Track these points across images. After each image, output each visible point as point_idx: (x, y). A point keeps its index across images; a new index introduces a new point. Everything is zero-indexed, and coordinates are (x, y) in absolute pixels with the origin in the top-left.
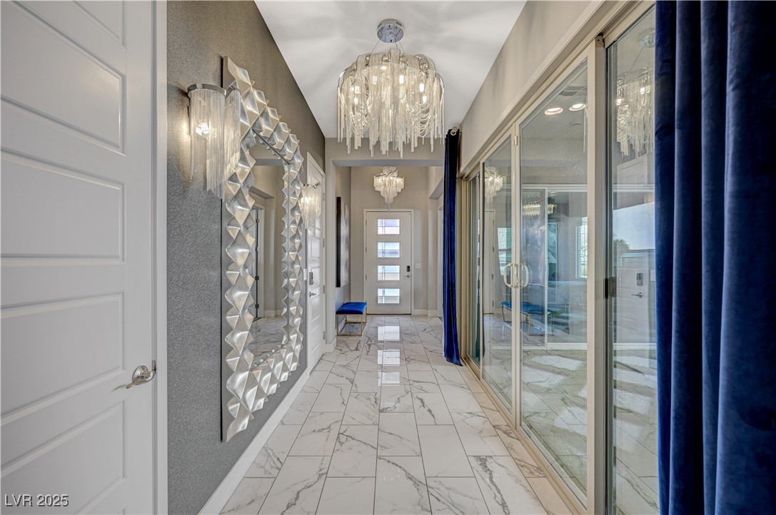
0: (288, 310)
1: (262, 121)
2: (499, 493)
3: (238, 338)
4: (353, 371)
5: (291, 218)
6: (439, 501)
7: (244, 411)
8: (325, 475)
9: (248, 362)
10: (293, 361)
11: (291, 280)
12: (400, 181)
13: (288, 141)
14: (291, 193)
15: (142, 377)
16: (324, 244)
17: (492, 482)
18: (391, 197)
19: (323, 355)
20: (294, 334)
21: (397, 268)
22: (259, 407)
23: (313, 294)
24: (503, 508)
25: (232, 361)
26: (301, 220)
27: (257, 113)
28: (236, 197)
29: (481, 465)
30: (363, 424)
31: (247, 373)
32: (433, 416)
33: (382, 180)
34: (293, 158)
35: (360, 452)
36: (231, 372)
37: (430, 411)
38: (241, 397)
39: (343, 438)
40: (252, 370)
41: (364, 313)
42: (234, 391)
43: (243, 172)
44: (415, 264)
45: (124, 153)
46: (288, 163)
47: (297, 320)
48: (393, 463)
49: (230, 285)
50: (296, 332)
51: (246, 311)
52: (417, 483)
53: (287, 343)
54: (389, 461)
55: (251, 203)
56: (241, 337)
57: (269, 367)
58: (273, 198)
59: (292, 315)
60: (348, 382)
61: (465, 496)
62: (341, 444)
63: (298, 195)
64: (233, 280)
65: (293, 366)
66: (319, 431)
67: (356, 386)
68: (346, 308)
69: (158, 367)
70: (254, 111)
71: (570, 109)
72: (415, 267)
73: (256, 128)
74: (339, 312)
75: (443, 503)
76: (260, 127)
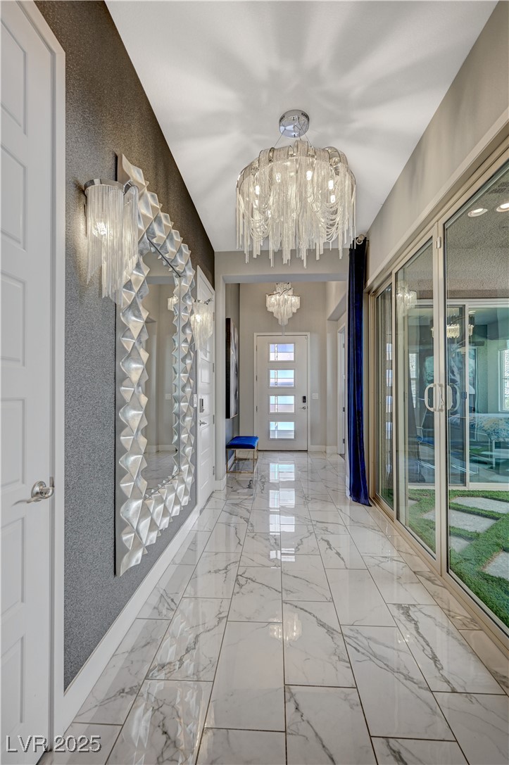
0: (179, 437)
1: (155, 226)
2: (428, 645)
3: (133, 461)
4: (248, 510)
5: (182, 337)
6: (358, 651)
7: (138, 542)
8: (225, 620)
9: (142, 490)
10: (185, 494)
11: (182, 404)
12: (295, 300)
13: (180, 251)
14: (182, 308)
15: (41, 493)
16: (214, 368)
17: (418, 632)
18: (286, 318)
19: (213, 492)
20: (185, 464)
21: (290, 400)
22: (151, 541)
23: (204, 423)
24: (435, 663)
25: (126, 486)
26: (193, 339)
27: (151, 217)
28: (130, 307)
29: (403, 614)
30: (264, 566)
31: (140, 502)
32: (343, 559)
33: (276, 299)
34: (184, 270)
35: (262, 595)
36: (125, 499)
37: (338, 554)
38: (135, 528)
39: (242, 581)
40: (145, 498)
41: (256, 449)
42: (128, 519)
43: (137, 280)
44: (311, 394)
45: (24, 249)
46: (179, 275)
47: (189, 449)
48: (301, 609)
49: (124, 403)
50: (187, 463)
51: (140, 433)
52: (330, 631)
53: (178, 475)
54: (296, 607)
55: (145, 315)
56: (135, 460)
57: (161, 497)
58: (155, 322)
59: (184, 443)
60: (242, 521)
61: (387, 647)
62: (241, 586)
63: (189, 311)
64: (127, 397)
65: (185, 500)
66: (216, 572)
67: (252, 525)
68: (236, 442)
69: (56, 484)
70: (148, 215)
71: (498, 210)
72: (311, 396)
73: (150, 233)
74: (228, 446)
75: (363, 654)
76: (154, 233)
